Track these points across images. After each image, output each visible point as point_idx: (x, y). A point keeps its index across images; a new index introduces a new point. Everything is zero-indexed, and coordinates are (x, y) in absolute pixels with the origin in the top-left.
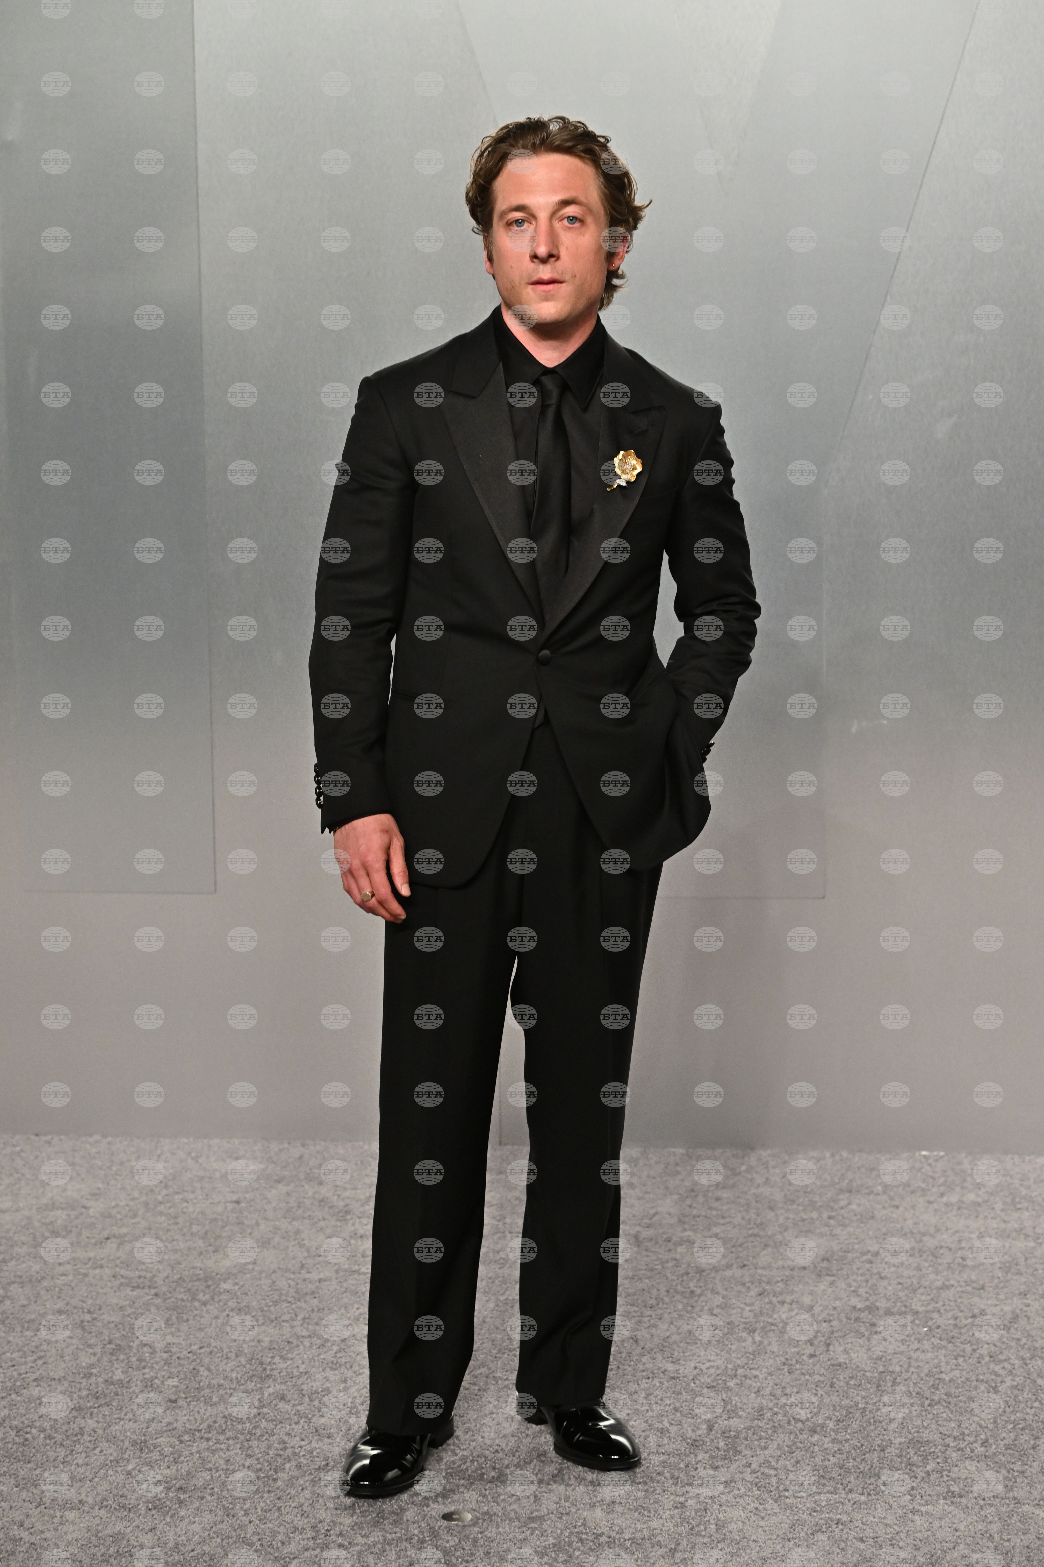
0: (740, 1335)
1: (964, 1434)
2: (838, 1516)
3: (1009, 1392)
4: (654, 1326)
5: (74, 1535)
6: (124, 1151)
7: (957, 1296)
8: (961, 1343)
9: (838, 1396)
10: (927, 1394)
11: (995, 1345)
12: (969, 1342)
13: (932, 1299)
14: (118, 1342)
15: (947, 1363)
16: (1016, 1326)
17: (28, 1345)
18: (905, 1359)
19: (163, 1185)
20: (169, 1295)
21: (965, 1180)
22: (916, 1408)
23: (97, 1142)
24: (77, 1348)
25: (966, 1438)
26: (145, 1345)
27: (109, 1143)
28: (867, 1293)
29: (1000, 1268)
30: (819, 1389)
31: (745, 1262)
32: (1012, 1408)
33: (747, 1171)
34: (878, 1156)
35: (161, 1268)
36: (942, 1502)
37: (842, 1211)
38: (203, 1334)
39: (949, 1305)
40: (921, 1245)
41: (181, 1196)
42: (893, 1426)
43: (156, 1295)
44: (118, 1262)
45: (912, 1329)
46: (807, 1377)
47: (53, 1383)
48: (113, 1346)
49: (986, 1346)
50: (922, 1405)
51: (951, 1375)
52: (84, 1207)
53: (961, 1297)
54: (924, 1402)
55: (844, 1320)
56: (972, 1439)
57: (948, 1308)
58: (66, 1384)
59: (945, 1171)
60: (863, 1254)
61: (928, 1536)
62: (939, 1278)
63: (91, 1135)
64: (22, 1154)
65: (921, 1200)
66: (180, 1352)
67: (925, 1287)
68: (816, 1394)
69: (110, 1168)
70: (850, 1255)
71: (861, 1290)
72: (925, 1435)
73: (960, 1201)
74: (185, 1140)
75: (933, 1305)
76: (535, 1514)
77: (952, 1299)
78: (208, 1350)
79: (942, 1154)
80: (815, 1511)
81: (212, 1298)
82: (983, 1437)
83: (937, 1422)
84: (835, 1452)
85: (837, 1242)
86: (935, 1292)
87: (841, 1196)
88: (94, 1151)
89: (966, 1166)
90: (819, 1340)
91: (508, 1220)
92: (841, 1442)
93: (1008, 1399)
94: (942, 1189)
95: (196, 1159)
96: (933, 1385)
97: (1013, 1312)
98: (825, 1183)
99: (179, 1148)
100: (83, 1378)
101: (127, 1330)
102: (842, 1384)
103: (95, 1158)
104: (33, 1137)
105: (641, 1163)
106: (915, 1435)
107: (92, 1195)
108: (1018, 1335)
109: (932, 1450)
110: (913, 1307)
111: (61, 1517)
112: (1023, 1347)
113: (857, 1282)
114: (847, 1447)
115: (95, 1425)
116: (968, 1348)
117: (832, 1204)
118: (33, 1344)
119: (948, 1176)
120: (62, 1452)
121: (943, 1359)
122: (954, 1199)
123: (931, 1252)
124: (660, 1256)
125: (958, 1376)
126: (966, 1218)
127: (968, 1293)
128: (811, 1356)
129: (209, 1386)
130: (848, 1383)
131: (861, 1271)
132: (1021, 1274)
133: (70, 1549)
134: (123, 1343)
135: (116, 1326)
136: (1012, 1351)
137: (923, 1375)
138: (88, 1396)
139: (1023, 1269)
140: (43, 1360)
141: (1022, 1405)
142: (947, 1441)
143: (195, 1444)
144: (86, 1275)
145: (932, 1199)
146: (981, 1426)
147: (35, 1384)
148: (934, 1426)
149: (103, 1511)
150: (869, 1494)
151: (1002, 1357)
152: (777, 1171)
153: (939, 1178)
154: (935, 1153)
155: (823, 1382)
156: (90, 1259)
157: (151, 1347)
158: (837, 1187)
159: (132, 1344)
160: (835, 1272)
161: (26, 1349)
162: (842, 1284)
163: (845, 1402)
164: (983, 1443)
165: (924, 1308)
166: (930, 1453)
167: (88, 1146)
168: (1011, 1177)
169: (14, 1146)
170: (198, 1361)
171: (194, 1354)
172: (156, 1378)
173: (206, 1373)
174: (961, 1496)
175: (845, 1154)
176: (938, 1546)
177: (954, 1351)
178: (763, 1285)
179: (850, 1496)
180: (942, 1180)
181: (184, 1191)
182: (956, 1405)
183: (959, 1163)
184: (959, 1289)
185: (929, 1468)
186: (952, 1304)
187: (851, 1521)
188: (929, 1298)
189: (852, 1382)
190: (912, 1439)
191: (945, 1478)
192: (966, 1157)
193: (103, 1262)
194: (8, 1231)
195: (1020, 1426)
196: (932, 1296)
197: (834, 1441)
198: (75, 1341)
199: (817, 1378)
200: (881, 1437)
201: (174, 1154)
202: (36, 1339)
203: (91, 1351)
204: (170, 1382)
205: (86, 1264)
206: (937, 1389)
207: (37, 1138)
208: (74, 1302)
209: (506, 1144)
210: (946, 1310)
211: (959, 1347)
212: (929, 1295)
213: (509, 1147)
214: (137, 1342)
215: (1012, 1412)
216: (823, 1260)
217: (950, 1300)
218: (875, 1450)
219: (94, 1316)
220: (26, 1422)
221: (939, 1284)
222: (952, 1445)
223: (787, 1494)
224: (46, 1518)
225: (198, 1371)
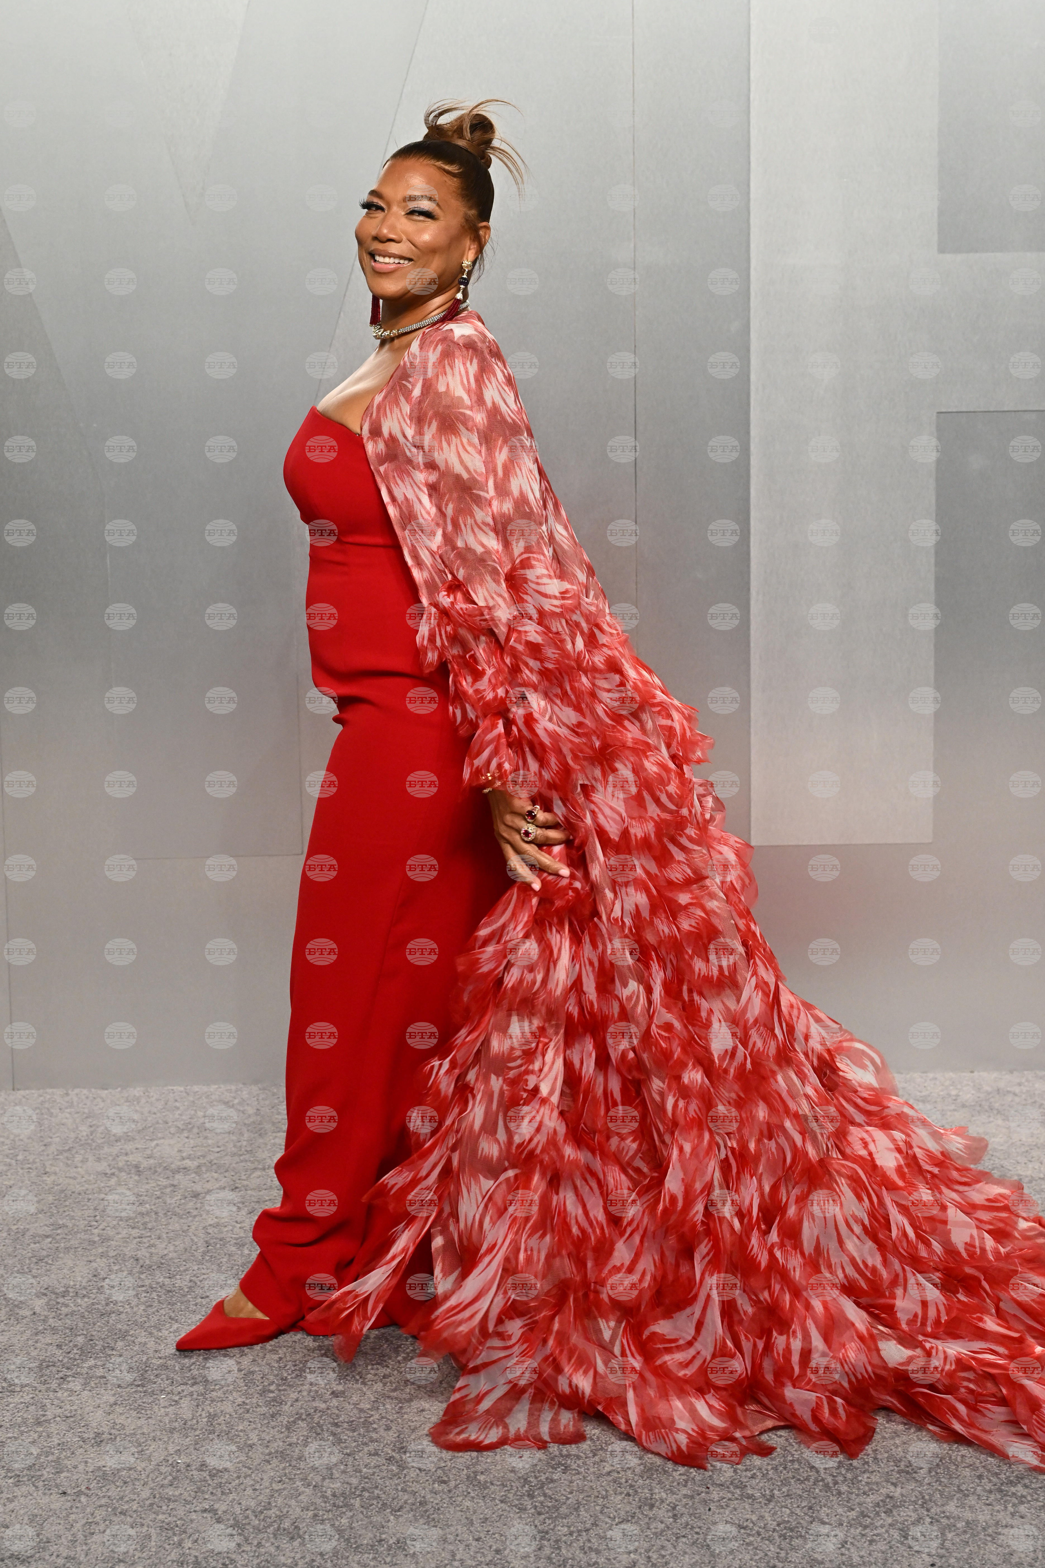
4: (153, 1245)
76: (43, 1419)
91: (20, 1157)
105: (143, 1101)
124: (160, 1183)
178: (253, 1204)
209: (18, 1090)
213: (22, 1092)
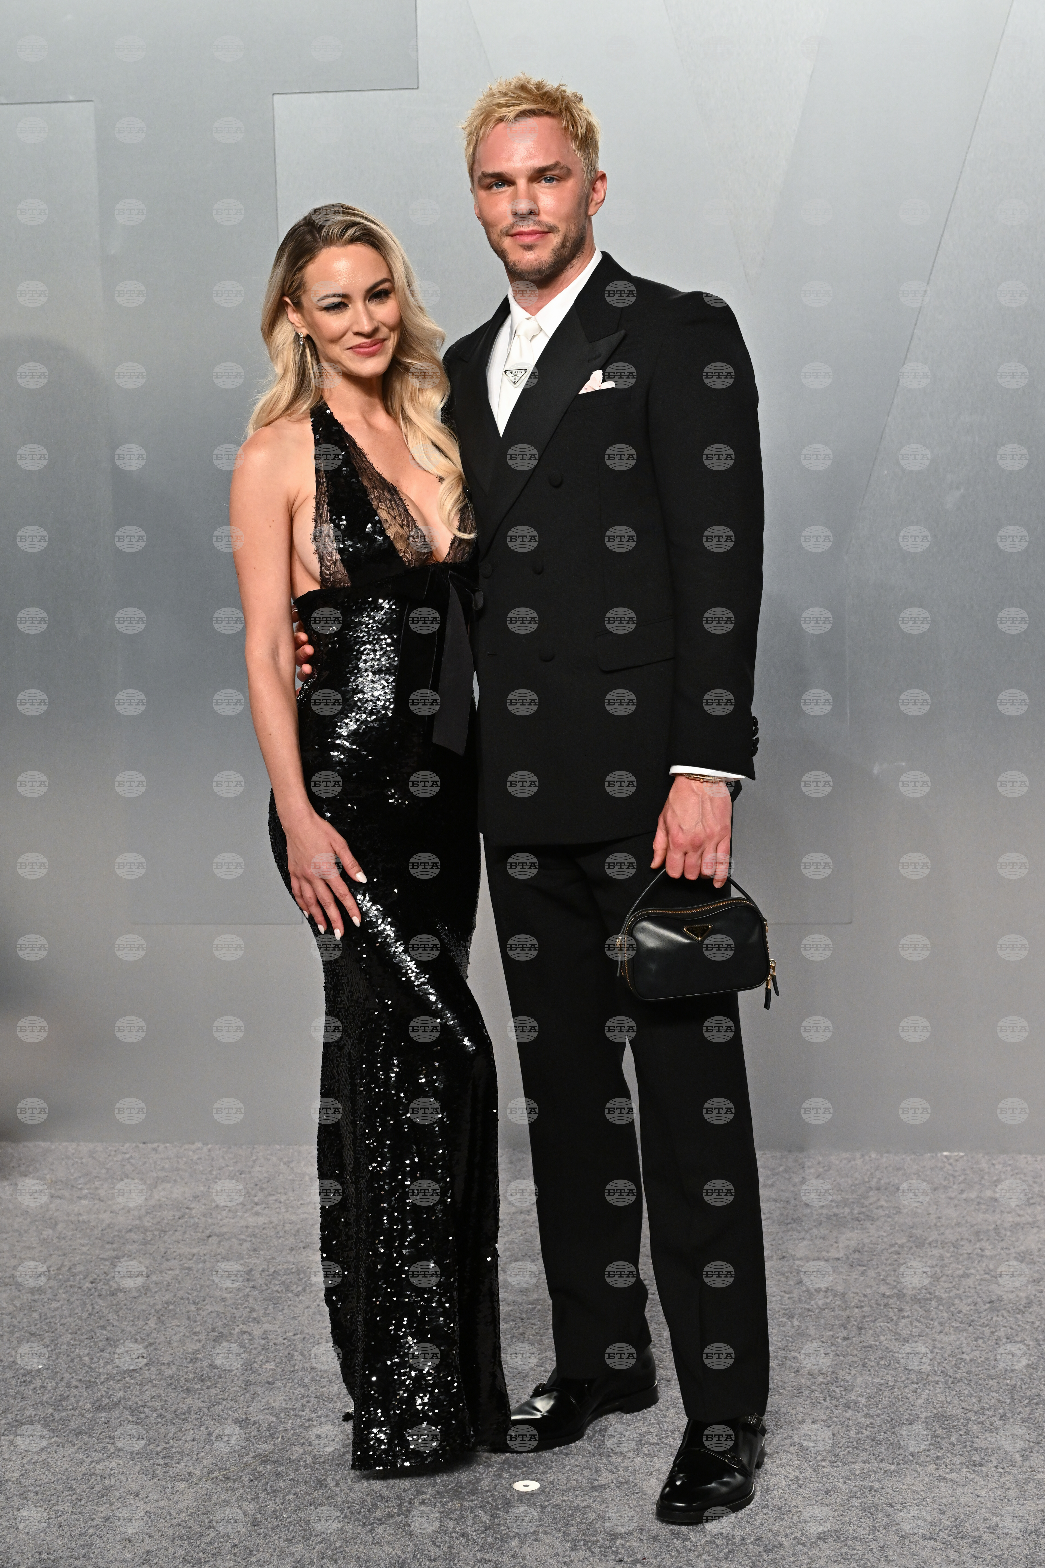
0: (781, 1320)
1: (983, 1408)
2: (871, 1484)
3: (1024, 1371)
5: (185, 1504)
6: (223, 1157)
7: (977, 1283)
8: (980, 1326)
9: (870, 1375)
10: (950, 1373)
11: (1011, 1328)
12: (987, 1325)
13: (954, 1287)
14: (221, 1330)
15: (968, 1344)
16: (1031, 1310)
17: (140, 1333)
18: (930, 1341)
19: (258, 1187)
20: (266, 1288)
21: (983, 1178)
22: (941, 1385)
23: (198, 1149)
24: (184, 1336)
25: (987, 1412)
26: (245, 1332)
27: (209, 1150)
28: (895, 1281)
29: (1015, 1257)
30: (852, 1368)
31: (784, 1254)
32: (1027, 1385)
33: (785, 1171)
34: (904, 1156)
35: (258, 1262)
36: (964, 1470)
37: (871, 1207)
38: (296, 1322)
39: (969, 1292)
40: (943, 1237)
41: (274, 1198)
42: (920, 1401)
43: (254, 1287)
44: (219, 1257)
45: (936, 1313)
46: (842, 1358)
47: (163, 1368)
48: (216, 1334)
49: (1003, 1329)
50: (946, 1383)
51: (971, 1356)
52: (188, 1208)
53: (980, 1285)
54: (948, 1380)
55: (875, 1306)
56: (991, 1414)
57: (969, 1294)
58: (174, 1368)
59: (965, 1170)
60: (892, 1246)
61: (953, 1501)
62: (960, 1267)
63: (193, 1143)
64: (132, 1161)
65: (943, 1196)
66: (276, 1339)
67: (948, 1276)
68: (850, 1374)
69: (210, 1172)
70: (879, 1247)
71: (889, 1278)
72: (949, 1410)
73: (978, 1197)
74: (278, 1147)
75: (955, 1292)
77: (972, 1286)
78: (301, 1336)
79: (962, 1154)
80: (850, 1479)
81: (304, 1290)
82: (1001, 1411)
83: (959, 1397)
84: (867, 1426)
85: (867, 1235)
86: (957, 1279)
87: (871, 1193)
88: (195, 1157)
89: (984, 1165)
90: (851, 1324)
92: (873, 1416)
93: (1023, 1377)
94: (962, 1186)
95: (287, 1164)
96: (955, 1364)
97: (1027, 1298)
98: (857, 1182)
99: (271, 1154)
100: (189, 1362)
101: (228, 1319)
102: (873, 1364)
103: (197, 1164)
104: (141, 1145)
106: (940, 1409)
107: (194, 1197)
108: (1032, 1318)
109: (955, 1424)
110: (937, 1294)
111: (173, 1487)
112: (1036, 1329)
113: (886, 1271)
114: (878, 1421)
115: (202, 1405)
116: (987, 1331)
117: (863, 1201)
118: (144, 1332)
119: (967, 1174)
120: (172, 1429)
121: (965, 1341)
122: (973, 1195)
123: (953, 1244)
125: (978, 1356)
126: (984, 1213)
127: (986, 1281)
128: (845, 1339)
129: (303, 1369)
130: (878, 1364)
131: (889, 1262)
132: (1035, 1263)
133: (181, 1516)
134: (225, 1331)
135: (219, 1315)
136: (1027, 1333)
137: (946, 1355)
138: (194, 1378)
139: (1036, 1259)
140: (154, 1347)
141: (1036, 1382)
142: (969, 1415)
143: (290, 1421)
144: (190, 1269)
145: (953, 1195)
146: (999, 1400)
147: (147, 1368)
148: (956, 1402)
149: (209, 1483)
150: (899, 1464)
151: (1019, 1339)
152: (813, 1171)
153: (960, 1176)
154: (956, 1154)
155: (856, 1362)
156: (194, 1255)
157: (250, 1334)
158: (868, 1185)
159: (232, 1331)
160: (865, 1262)
161: (137, 1337)
162: (872, 1273)
163: (877, 1380)
164: (1001, 1417)
165: (947, 1295)
166: (953, 1426)
167: (191, 1153)
168: (1025, 1175)
169: (125, 1153)
170: (293, 1346)
171: (289, 1340)
172: (255, 1362)
173: (300, 1357)
174: (981, 1465)
175: (873, 1155)
176: (962, 1510)
177: (974, 1333)
179: (881, 1465)
180: (961, 1178)
181: (278, 1193)
182: (976, 1382)
183: (977, 1163)
184: (978, 1277)
185: (953, 1439)
186: (973, 1291)
187: (883, 1488)
188: (951, 1285)
189: (882, 1362)
190: (937, 1414)
191: (969, 1449)
192: (983, 1157)
193: (206, 1257)
194: (119, 1231)
195: (1035, 1401)
196: (954, 1283)
197: (867, 1415)
198: (182, 1329)
199: (850, 1359)
200: (908, 1412)
201: (268, 1160)
202: (146, 1327)
203: (196, 1338)
204: (267, 1366)
205: (190, 1260)
206: (959, 1368)
207: (144, 1146)
208: (180, 1294)
210: (967, 1297)
211: (978, 1330)
212: (951, 1282)
214: (237, 1330)
215: (1028, 1388)
216: (855, 1252)
217: (969, 1287)
218: (903, 1423)
219: (198, 1306)
220: (139, 1403)
221: (961, 1272)
222: (973, 1418)
223: (824, 1464)
224: (159, 1488)
225: (293, 1356)
